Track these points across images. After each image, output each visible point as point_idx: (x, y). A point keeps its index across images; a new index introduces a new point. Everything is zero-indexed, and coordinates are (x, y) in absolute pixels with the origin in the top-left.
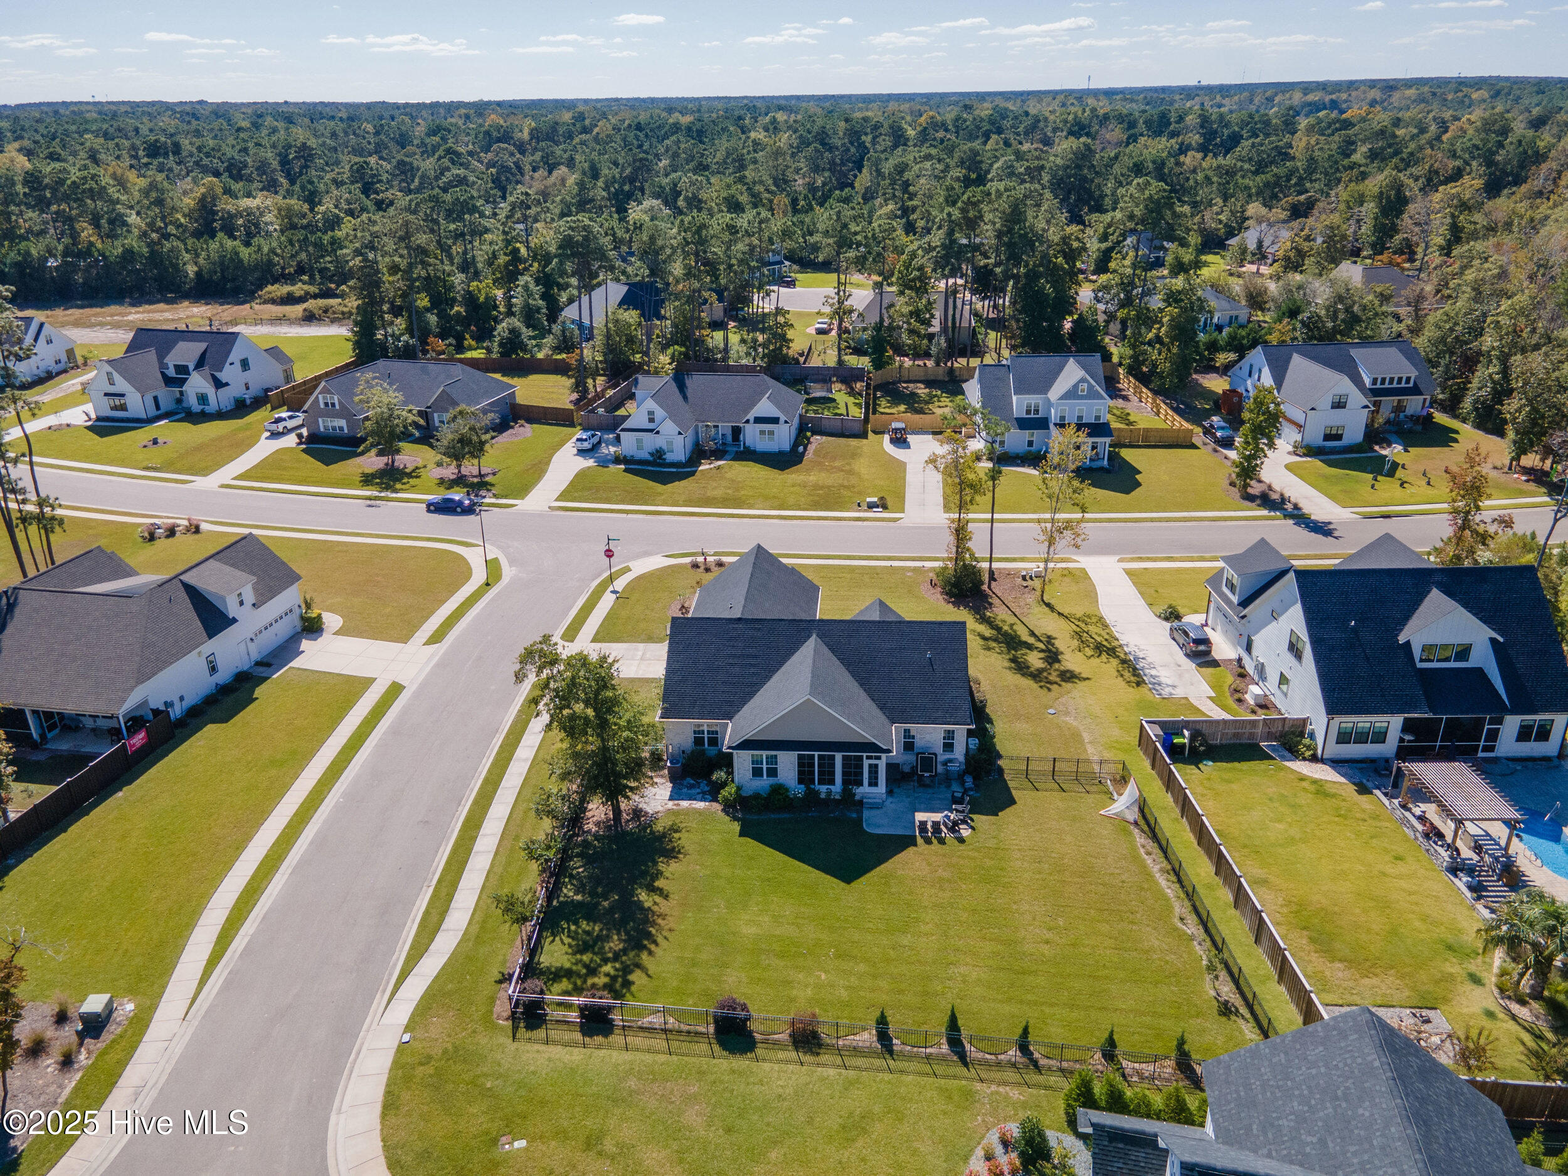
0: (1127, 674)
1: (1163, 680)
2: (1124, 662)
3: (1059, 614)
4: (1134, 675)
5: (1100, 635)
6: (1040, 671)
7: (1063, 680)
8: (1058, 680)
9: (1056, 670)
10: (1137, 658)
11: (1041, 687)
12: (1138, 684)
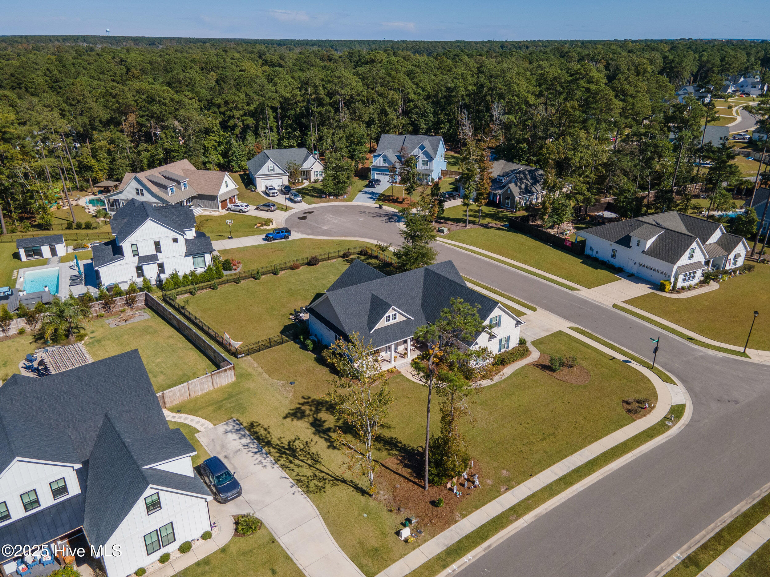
0: (263, 432)
1: (235, 436)
2: (269, 444)
3: (344, 481)
4: (256, 433)
5: (298, 466)
6: (318, 411)
7: (299, 408)
8: (303, 408)
9: (309, 415)
10: (260, 451)
11: (309, 398)
12: (252, 425)
